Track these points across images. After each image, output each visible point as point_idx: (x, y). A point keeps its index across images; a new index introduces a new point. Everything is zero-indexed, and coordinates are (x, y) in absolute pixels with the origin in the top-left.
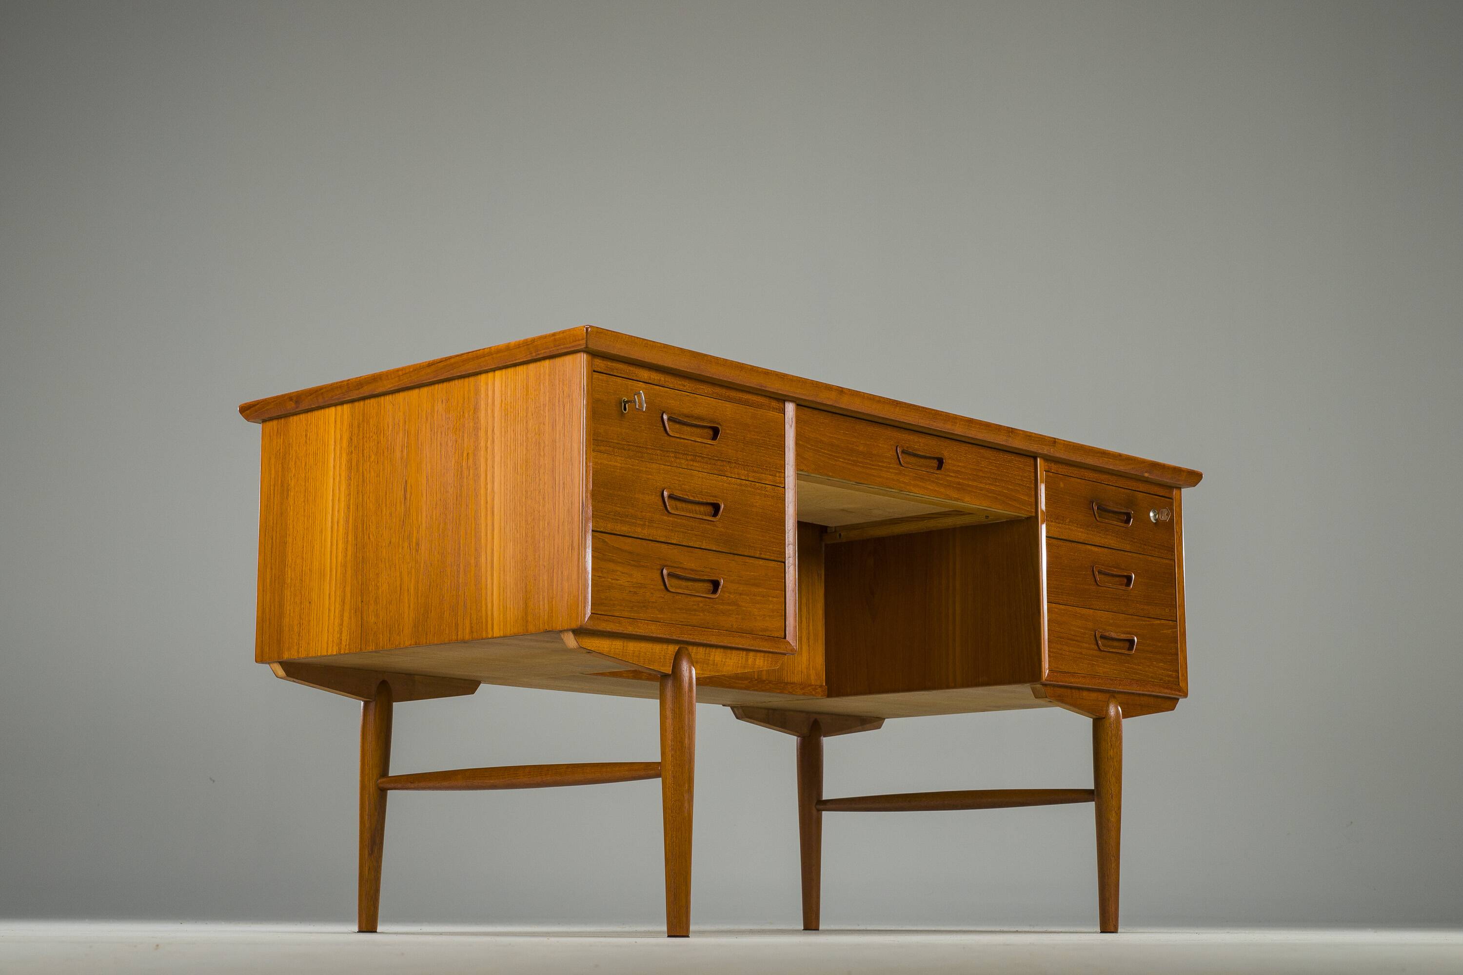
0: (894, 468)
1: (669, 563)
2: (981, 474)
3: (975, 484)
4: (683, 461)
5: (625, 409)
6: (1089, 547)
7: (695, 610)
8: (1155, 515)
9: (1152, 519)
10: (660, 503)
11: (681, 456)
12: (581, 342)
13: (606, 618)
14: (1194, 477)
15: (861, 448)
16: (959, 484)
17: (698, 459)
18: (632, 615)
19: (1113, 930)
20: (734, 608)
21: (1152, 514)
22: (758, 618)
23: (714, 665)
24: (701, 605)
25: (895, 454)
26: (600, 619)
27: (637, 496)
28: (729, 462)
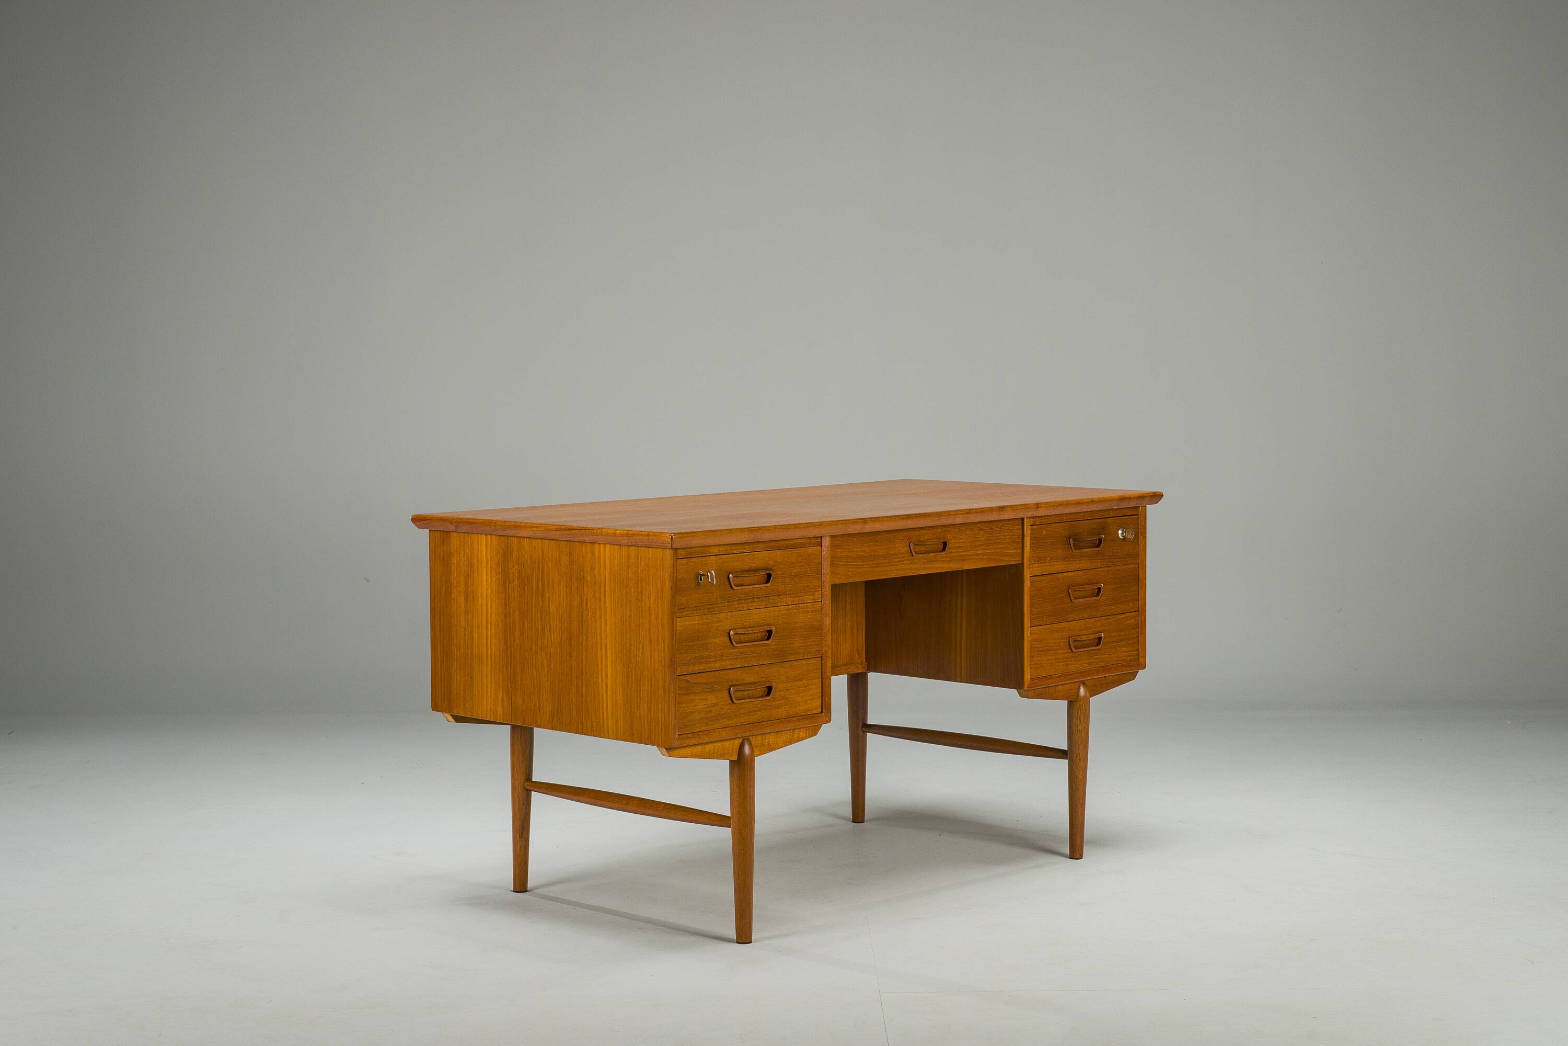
0: (908, 560)
1: (734, 683)
2: (977, 543)
3: (973, 552)
4: (744, 605)
5: (701, 580)
6: (1066, 574)
7: (755, 711)
8: (1123, 533)
9: (1120, 535)
10: (728, 641)
11: (743, 601)
12: (668, 545)
13: (689, 735)
14: (1156, 497)
15: (881, 553)
16: (960, 556)
17: (756, 600)
18: (709, 728)
19: (1079, 858)
20: (783, 701)
21: (1120, 532)
22: (801, 704)
23: (768, 745)
24: (758, 706)
25: (909, 549)
26: (685, 738)
27: (710, 642)
28: (779, 595)
